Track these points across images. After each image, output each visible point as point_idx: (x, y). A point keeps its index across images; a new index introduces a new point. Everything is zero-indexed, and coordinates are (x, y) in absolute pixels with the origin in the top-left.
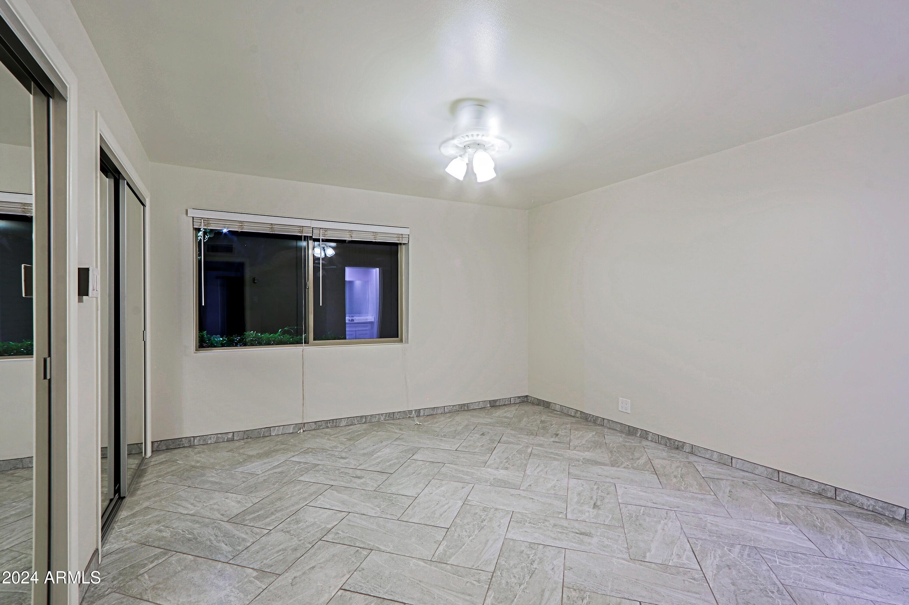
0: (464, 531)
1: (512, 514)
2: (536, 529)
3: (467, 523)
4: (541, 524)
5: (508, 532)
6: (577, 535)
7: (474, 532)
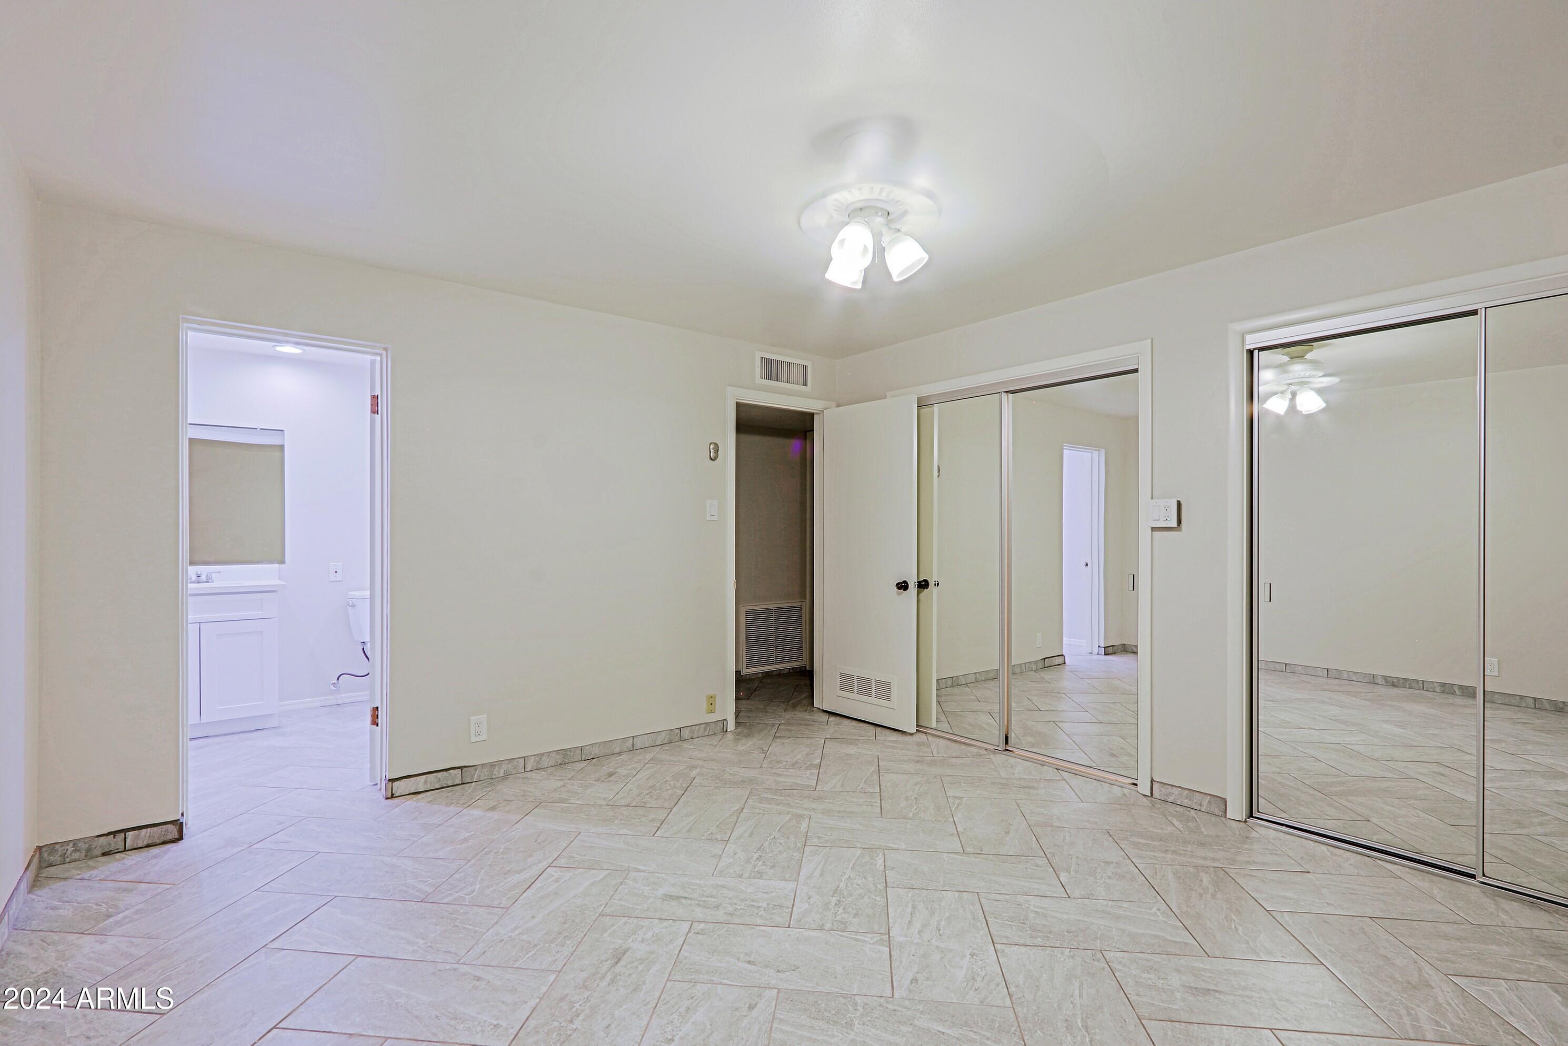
0: (862, 885)
1: (790, 920)
2: (749, 899)
3: (863, 898)
4: (739, 907)
5: (795, 889)
6: (686, 895)
7: (846, 884)
